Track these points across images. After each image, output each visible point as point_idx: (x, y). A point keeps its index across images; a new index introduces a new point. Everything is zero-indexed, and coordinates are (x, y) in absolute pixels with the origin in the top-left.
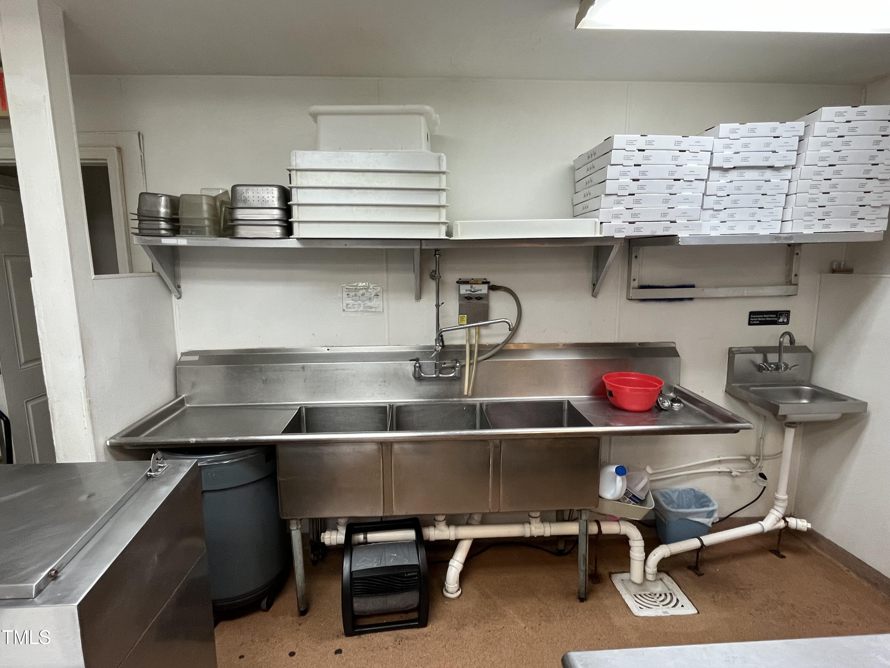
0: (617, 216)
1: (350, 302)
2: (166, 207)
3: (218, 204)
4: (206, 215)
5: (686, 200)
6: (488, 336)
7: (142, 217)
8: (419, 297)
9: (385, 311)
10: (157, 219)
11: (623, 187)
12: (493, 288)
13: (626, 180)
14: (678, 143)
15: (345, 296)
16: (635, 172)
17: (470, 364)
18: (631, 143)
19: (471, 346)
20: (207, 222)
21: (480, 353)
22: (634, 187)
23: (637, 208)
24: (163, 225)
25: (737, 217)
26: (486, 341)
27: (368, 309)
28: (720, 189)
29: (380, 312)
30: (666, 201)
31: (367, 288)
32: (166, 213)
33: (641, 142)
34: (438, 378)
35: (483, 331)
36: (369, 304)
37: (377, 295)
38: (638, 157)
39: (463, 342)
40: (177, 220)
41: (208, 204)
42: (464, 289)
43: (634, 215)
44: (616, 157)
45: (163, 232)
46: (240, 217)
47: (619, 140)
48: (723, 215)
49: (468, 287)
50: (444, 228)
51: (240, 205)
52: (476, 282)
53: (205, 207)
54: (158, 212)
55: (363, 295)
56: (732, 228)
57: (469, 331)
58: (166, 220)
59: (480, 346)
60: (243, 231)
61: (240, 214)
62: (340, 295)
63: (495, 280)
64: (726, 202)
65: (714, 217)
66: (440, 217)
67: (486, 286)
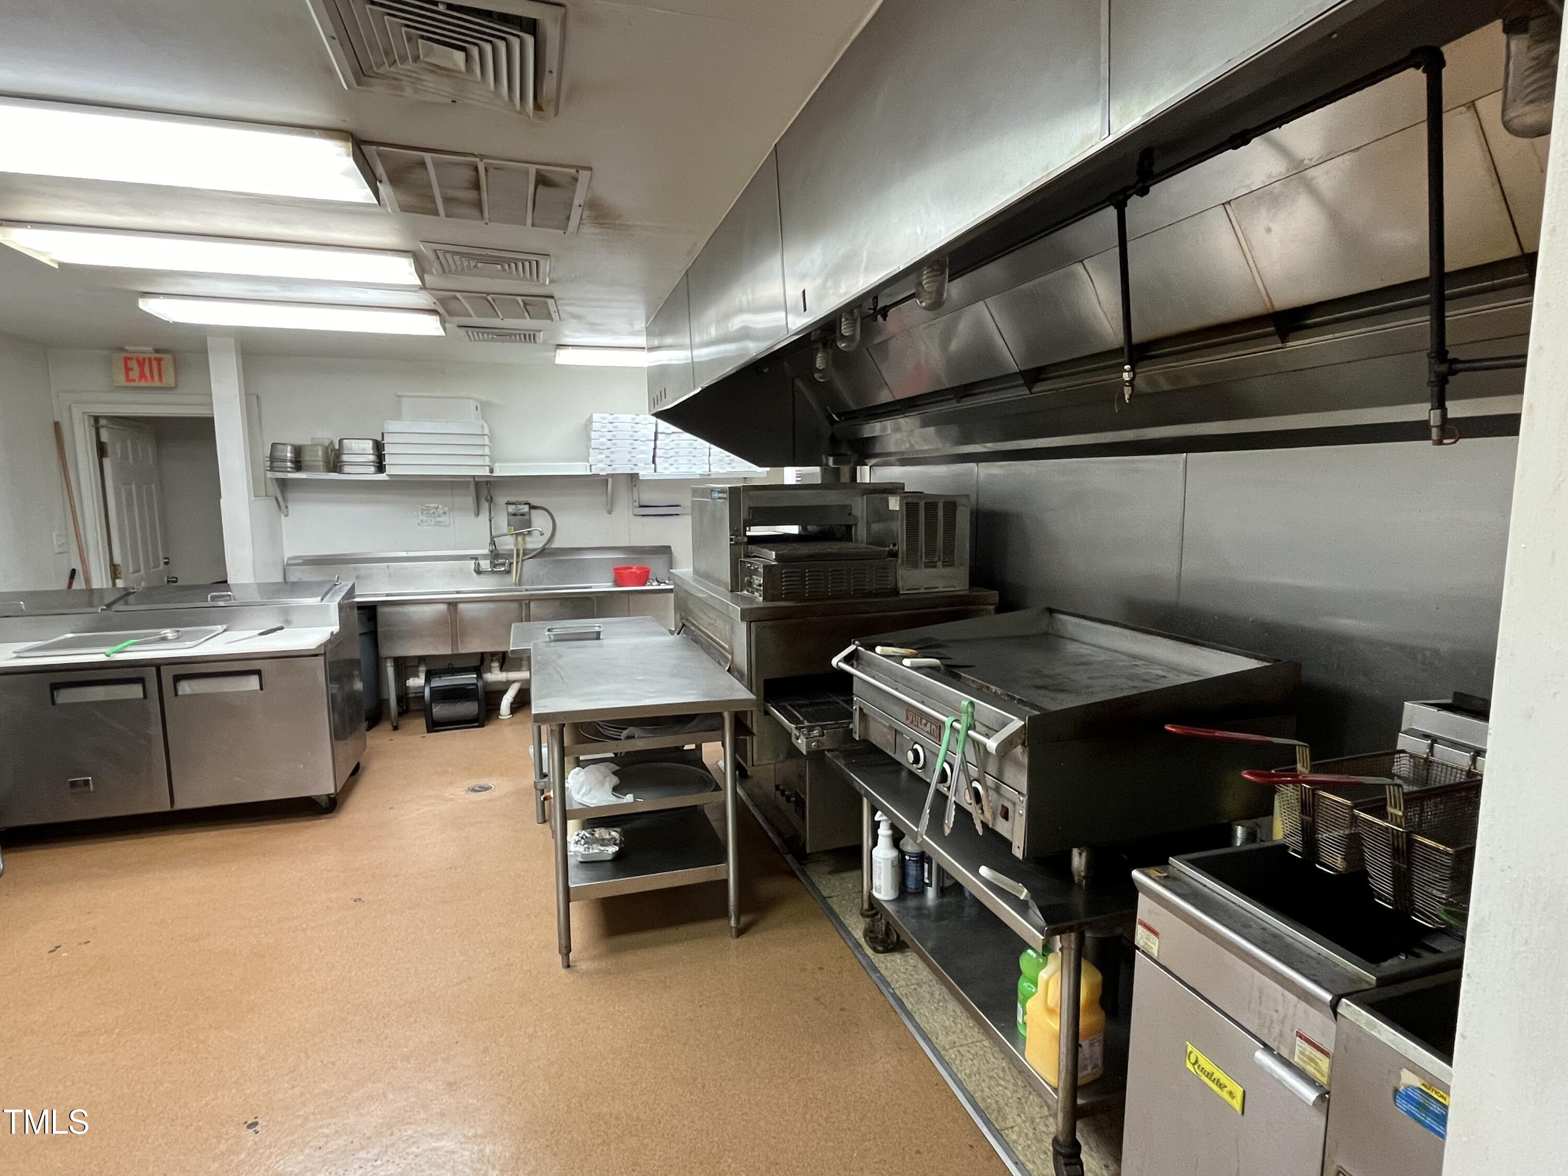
0: (600, 461)
1: (425, 518)
2: (291, 453)
3: (329, 451)
4: (320, 459)
5: (642, 452)
6: (531, 542)
7: (272, 458)
8: (477, 514)
9: (452, 524)
10: (285, 461)
11: (603, 444)
12: (532, 507)
13: (603, 440)
14: (633, 419)
15: (419, 513)
16: (609, 435)
17: (517, 562)
18: (605, 418)
19: (518, 550)
20: (321, 463)
21: (524, 554)
22: (609, 444)
23: (613, 457)
24: (289, 464)
25: (680, 462)
26: (530, 546)
27: (438, 524)
28: (667, 445)
29: (447, 526)
30: (630, 453)
31: (437, 508)
32: (291, 457)
33: (610, 418)
34: (493, 572)
35: (528, 539)
36: (439, 519)
37: (445, 513)
38: (610, 427)
39: (512, 547)
40: (300, 462)
41: (322, 451)
42: (511, 509)
43: (611, 461)
44: (595, 426)
45: (289, 469)
46: (345, 460)
47: (596, 417)
48: (671, 461)
49: (514, 507)
50: (487, 469)
51: (345, 452)
52: (520, 504)
53: (320, 453)
54: (287, 456)
55: (434, 513)
56: (677, 468)
57: (516, 537)
58: (291, 462)
59: (524, 550)
60: (347, 469)
61: (345, 458)
62: (416, 513)
63: (534, 502)
64: (671, 453)
65: (666, 462)
66: (484, 461)
67: (527, 506)
